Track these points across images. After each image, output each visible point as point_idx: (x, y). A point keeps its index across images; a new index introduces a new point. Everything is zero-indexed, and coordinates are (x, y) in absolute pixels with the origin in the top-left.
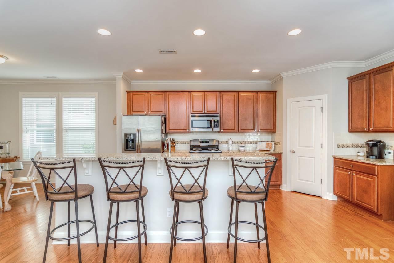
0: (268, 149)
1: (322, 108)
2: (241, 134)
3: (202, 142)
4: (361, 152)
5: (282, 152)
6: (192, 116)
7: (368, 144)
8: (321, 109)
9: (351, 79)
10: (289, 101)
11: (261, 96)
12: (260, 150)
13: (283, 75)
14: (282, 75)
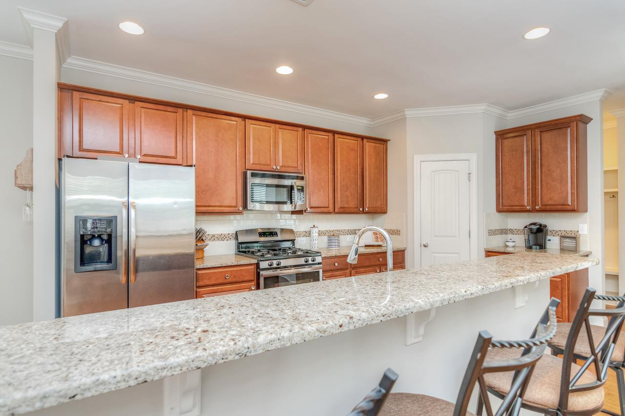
0: (380, 243)
1: (470, 174)
2: (338, 215)
3: (263, 234)
4: (511, 241)
5: (406, 248)
6: (253, 175)
7: (531, 229)
8: (467, 175)
9: (501, 135)
10: (417, 158)
11: (368, 145)
12: (366, 246)
13: (409, 113)
14: (406, 113)
